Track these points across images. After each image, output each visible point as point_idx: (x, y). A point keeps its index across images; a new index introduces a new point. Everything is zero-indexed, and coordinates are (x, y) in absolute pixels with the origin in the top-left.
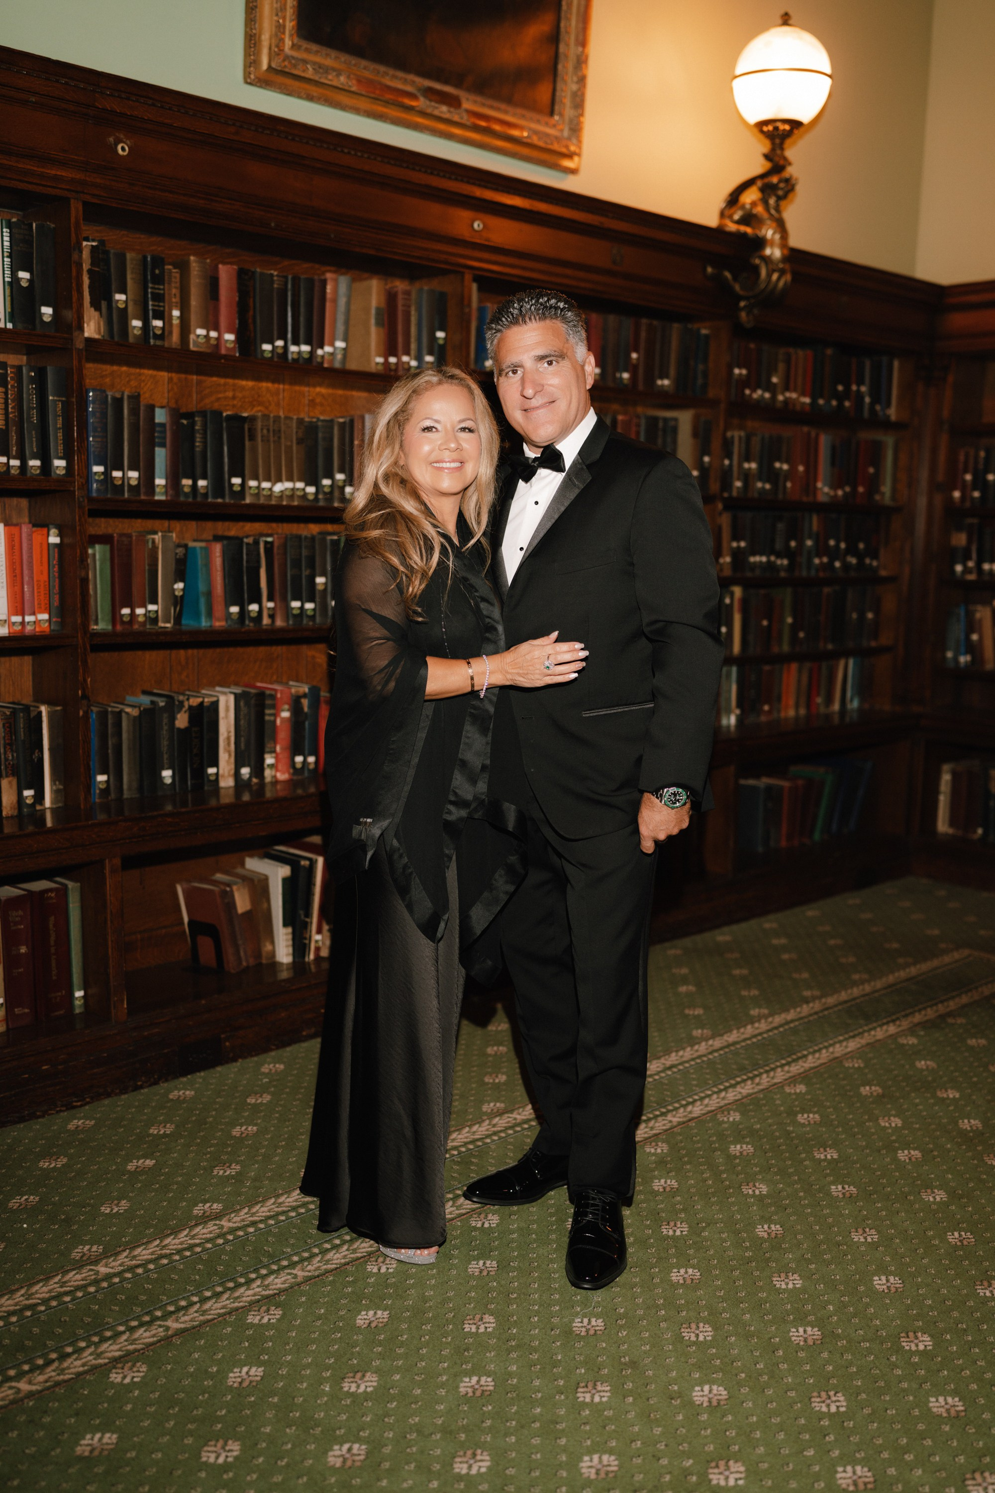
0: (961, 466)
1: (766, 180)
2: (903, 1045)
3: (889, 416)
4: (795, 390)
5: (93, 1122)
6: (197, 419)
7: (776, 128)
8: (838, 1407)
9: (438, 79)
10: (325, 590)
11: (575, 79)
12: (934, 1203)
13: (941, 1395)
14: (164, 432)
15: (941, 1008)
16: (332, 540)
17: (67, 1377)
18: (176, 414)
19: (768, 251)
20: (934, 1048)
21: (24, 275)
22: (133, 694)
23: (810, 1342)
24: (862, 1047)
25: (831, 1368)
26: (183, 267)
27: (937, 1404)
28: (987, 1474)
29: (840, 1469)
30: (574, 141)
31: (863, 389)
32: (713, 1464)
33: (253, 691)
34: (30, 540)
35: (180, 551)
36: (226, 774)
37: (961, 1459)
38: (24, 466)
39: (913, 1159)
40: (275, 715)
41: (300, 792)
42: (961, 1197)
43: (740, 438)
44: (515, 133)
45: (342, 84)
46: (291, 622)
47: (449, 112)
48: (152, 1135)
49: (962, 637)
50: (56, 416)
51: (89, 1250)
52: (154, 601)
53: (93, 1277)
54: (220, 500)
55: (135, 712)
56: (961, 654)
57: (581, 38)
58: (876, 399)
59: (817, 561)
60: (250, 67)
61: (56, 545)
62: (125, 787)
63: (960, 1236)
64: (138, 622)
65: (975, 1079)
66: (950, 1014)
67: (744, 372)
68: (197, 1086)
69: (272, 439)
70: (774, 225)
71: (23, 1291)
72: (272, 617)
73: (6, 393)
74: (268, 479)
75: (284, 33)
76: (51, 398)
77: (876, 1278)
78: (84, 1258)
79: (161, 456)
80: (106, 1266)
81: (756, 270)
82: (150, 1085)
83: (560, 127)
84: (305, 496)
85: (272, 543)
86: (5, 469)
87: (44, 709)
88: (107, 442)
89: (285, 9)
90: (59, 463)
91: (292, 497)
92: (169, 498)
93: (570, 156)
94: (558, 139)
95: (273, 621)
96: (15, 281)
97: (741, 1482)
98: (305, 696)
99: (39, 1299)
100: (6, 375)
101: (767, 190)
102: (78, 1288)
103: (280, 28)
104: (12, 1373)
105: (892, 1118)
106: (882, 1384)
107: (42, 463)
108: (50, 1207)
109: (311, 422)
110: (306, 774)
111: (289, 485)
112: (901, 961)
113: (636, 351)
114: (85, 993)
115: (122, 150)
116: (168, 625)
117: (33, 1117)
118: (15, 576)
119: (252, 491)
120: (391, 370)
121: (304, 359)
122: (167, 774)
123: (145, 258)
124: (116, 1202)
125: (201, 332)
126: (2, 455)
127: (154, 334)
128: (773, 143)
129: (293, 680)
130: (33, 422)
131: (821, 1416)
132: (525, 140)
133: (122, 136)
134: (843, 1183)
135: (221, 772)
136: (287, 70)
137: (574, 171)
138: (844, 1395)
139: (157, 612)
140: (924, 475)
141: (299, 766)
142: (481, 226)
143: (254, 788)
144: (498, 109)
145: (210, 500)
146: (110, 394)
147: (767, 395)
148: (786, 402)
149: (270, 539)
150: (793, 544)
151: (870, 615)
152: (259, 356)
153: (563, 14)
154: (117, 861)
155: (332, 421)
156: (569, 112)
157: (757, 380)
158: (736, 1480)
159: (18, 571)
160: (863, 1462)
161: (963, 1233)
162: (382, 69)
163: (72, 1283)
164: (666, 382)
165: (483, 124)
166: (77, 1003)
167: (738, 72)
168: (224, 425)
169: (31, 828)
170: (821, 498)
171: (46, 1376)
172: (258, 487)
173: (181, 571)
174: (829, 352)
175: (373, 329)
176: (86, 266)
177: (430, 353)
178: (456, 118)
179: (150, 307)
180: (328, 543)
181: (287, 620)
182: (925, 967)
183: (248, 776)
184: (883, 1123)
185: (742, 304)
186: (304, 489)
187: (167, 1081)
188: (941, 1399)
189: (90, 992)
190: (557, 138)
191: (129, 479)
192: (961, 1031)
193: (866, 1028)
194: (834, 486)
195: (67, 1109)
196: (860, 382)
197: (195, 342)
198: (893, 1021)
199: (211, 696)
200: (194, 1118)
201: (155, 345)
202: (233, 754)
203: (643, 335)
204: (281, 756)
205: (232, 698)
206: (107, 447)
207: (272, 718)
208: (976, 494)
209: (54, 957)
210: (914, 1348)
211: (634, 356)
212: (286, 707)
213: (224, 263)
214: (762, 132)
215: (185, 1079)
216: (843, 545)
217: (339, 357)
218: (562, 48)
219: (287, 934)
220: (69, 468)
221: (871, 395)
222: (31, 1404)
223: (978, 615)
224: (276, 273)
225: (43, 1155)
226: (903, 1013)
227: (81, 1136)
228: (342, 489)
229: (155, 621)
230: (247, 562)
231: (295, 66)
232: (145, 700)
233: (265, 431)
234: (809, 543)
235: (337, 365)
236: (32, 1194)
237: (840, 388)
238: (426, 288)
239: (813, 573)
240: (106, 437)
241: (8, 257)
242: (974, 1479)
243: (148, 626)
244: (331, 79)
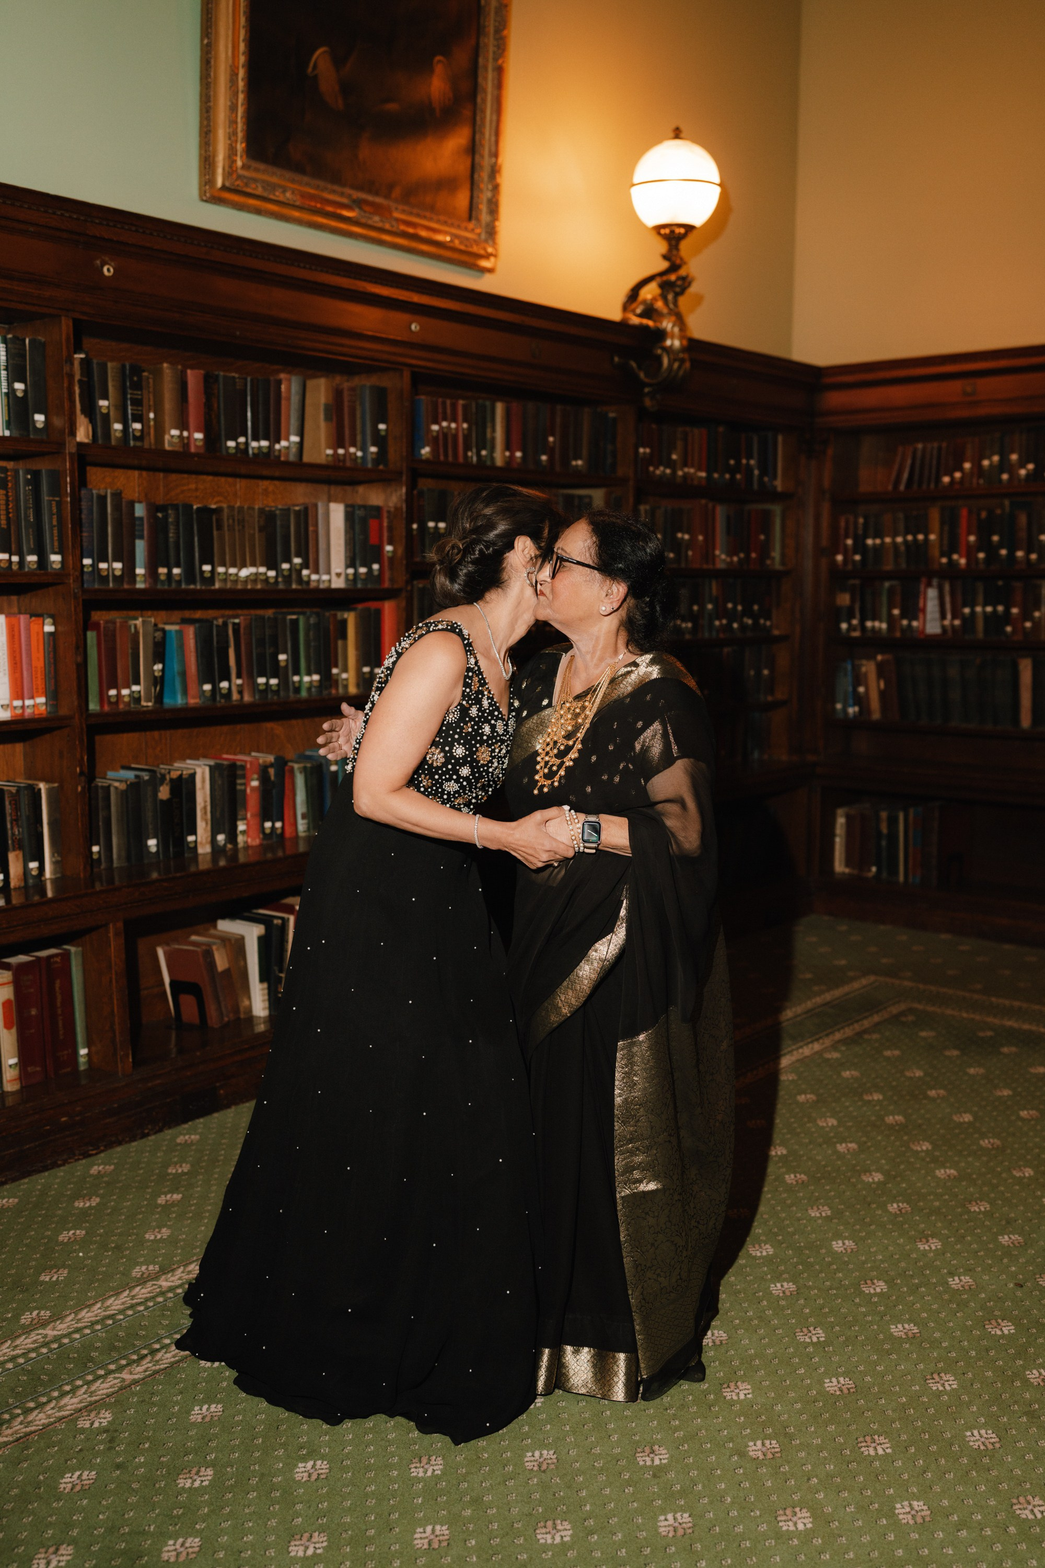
0: (842, 532)
1: (665, 278)
2: (828, 1060)
3: (775, 487)
4: (692, 466)
5: (112, 1167)
6: (170, 512)
7: (672, 232)
8: (818, 1338)
9: (370, 191)
10: (287, 666)
11: (490, 187)
12: (874, 1183)
13: (899, 1323)
14: (142, 525)
15: (857, 1027)
16: (291, 620)
17: (162, 1367)
18: (153, 509)
19: (668, 343)
20: (856, 1060)
21: (19, 386)
22: (114, 769)
23: (788, 1293)
24: (793, 1063)
25: (808, 1311)
26: (158, 374)
27: (897, 1330)
28: (942, 1375)
29: (827, 1381)
30: (490, 242)
31: (752, 462)
32: (725, 1386)
33: (225, 763)
34: (28, 629)
35: (158, 635)
36: (204, 841)
37: (922, 1366)
38: (22, 562)
39: (851, 1150)
40: (245, 784)
41: (269, 856)
42: (895, 1177)
43: (646, 511)
44: (440, 238)
45: (288, 199)
46: (257, 697)
47: (382, 221)
48: (171, 1174)
49: (850, 689)
50: (51, 514)
51: (147, 1269)
52: (137, 683)
53: (158, 1290)
54: (192, 587)
55: (122, 786)
56: (850, 706)
57: (493, 149)
58: (764, 472)
59: (717, 623)
60: (205, 185)
61: (50, 634)
62: (115, 856)
63: (899, 1206)
64: (124, 702)
65: (894, 1083)
66: (865, 1031)
67: (648, 450)
68: (200, 1130)
69: (237, 528)
70: (673, 318)
71: (99, 1305)
72: (240, 692)
73: (7, 495)
74: (234, 566)
75: (236, 155)
76: (46, 498)
77: (834, 1243)
78: (145, 1276)
79: (141, 547)
80: (166, 1280)
81: (659, 359)
82: (155, 1133)
83: (478, 231)
84: (267, 579)
85: (238, 624)
86: (7, 565)
87: (42, 786)
88: (93, 537)
89: (237, 133)
90: (56, 558)
91: (255, 581)
92: (148, 586)
93: (487, 256)
94: (477, 242)
95: (242, 697)
96: (11, 392)
97: (749, 1396)
98: (272, 765)
99: (114, 1310)
100: (6, 477)
101: (666, 287)
102: (147, 1300)
103: (232, 151)
104: (112, 1367)
105: (828, 1119)
106: (851, 1319)
107: (39, 558)
108: (98, 1238)
109: (270, 511)
110: (275, 839)
111: (252, 570)
112: (816, 988)
113: (553, 435)
114: (89, 1051)
115: (107, 271)
116: (150, 704)
117: (55, 1165)
118: (16, 663)
119: (220, 577)
120: (339, 461)
121: (263, 453)
122: (152, 843)
123: (124, 366)
124: (157, 1230)
125: (175, 432)
126: (4, 552)
127: (134, 435)
128: (670, 245)
129: (254, 751)
130: (30, 521)
131: (806, 1345)
132: (448, 245)
133: (107, 259)
134: (795, 1173)
135: (199, 840)
136: (239, 188)
137: (490, 271)
138: (821, 1329)
139: (139, 692)
140: (809, 539)
141: (268, 831)
142: (418, 328)
143: (229, 853)
144: (425, 217)
145: (183, 586)
146: (95, 492)
147: (668, 471)
148: (685, 476)
149: (237, 621)
150: (695, 608)
151: (766, 672)
152: (224, 452)
153: (477, 128)
154: (120, 925)
155: (289, 509)
156: (485, 217)
157: (659, 457)
158: (745, 1395)
159: (18, 658)
160: (845, 1374)
161: (900, 1204)
162: (321, 183)
163: (140, 1296)
164: (580, 462)
165: (411, 230)
166: (82, 1060)
167: (636, 180)
168: (195, 516)
169: (36, 898)
170: (720, 566)
171: (144, 1368)
172: (226, 573)
173: (159, 653)
174: (721, 429)
175: (322, 424)
176: (77, 377)
177: (374, 445)
178: (387, 226)
179: (130, 412)
180: (288, 622)
181: (254, 697)
182: (838, 993)
183: (223, 842)
184: (821, 1123)
185: (647, 390)
186: (265, 574)
187: (170, 1128)
188: (900, 1326)
189: (93, 1049)
190: (475, 241)
191: (113, 570)
192: (877, 1045)
193: (794, 1047)
194: (730, 554)
195: (85, 1157)
196: (749, 457)
197: (170, 443)
198: (817, 1040)
199: (188, 769)
200: (206, 1158)
201: (135, 446)
202: (209, 822)
203: (558, 420)
204: (251, 823)
205: (207, 770)
206: (93, 540)
207: (243, 787)
208: (857, 558)
209: (61, 1017)
210: (872, 1291)
211: (551, 439)
212: (255, 776)
213: (192, 368)
214: (659, 234)
215: (186, 1126)
216: (740, 608)
217: (294, 450)
218: (477, 158)
219: (263, 989)
220: (63, 562)
221: (759, 468)
222: (138, 1388)
223: (864, 669)
224: (237, 375)
225: (77, 1196)
226: (825, 1033)
227: (106, 1179)
228: (299, 572)
229: (138, 700)
230: (218, 643)
231: (246, 185)
232: (130, 775)
233: (231, 521)
234: (710, 606)
235: (292, 458)
236: (78, 1229)
237: (732, 462)
238: (368, 384)
239: (714, 634)
240: (93, 531)
241: (4, 370)
242: (933, 1379)
243: (132, 706)
244: (278, 195)
